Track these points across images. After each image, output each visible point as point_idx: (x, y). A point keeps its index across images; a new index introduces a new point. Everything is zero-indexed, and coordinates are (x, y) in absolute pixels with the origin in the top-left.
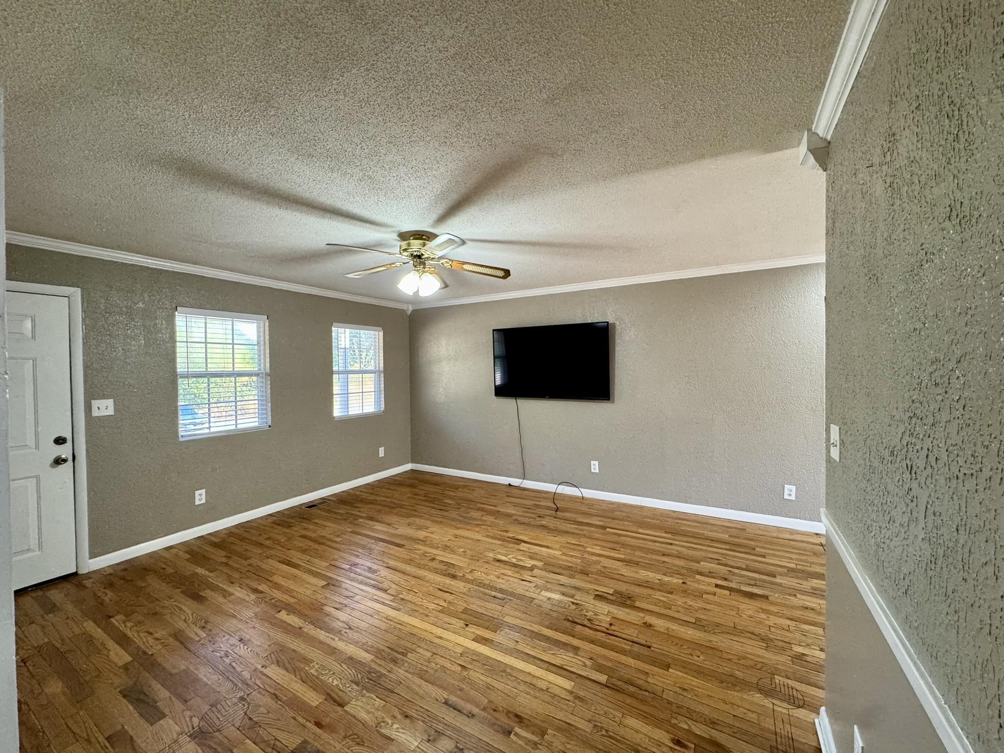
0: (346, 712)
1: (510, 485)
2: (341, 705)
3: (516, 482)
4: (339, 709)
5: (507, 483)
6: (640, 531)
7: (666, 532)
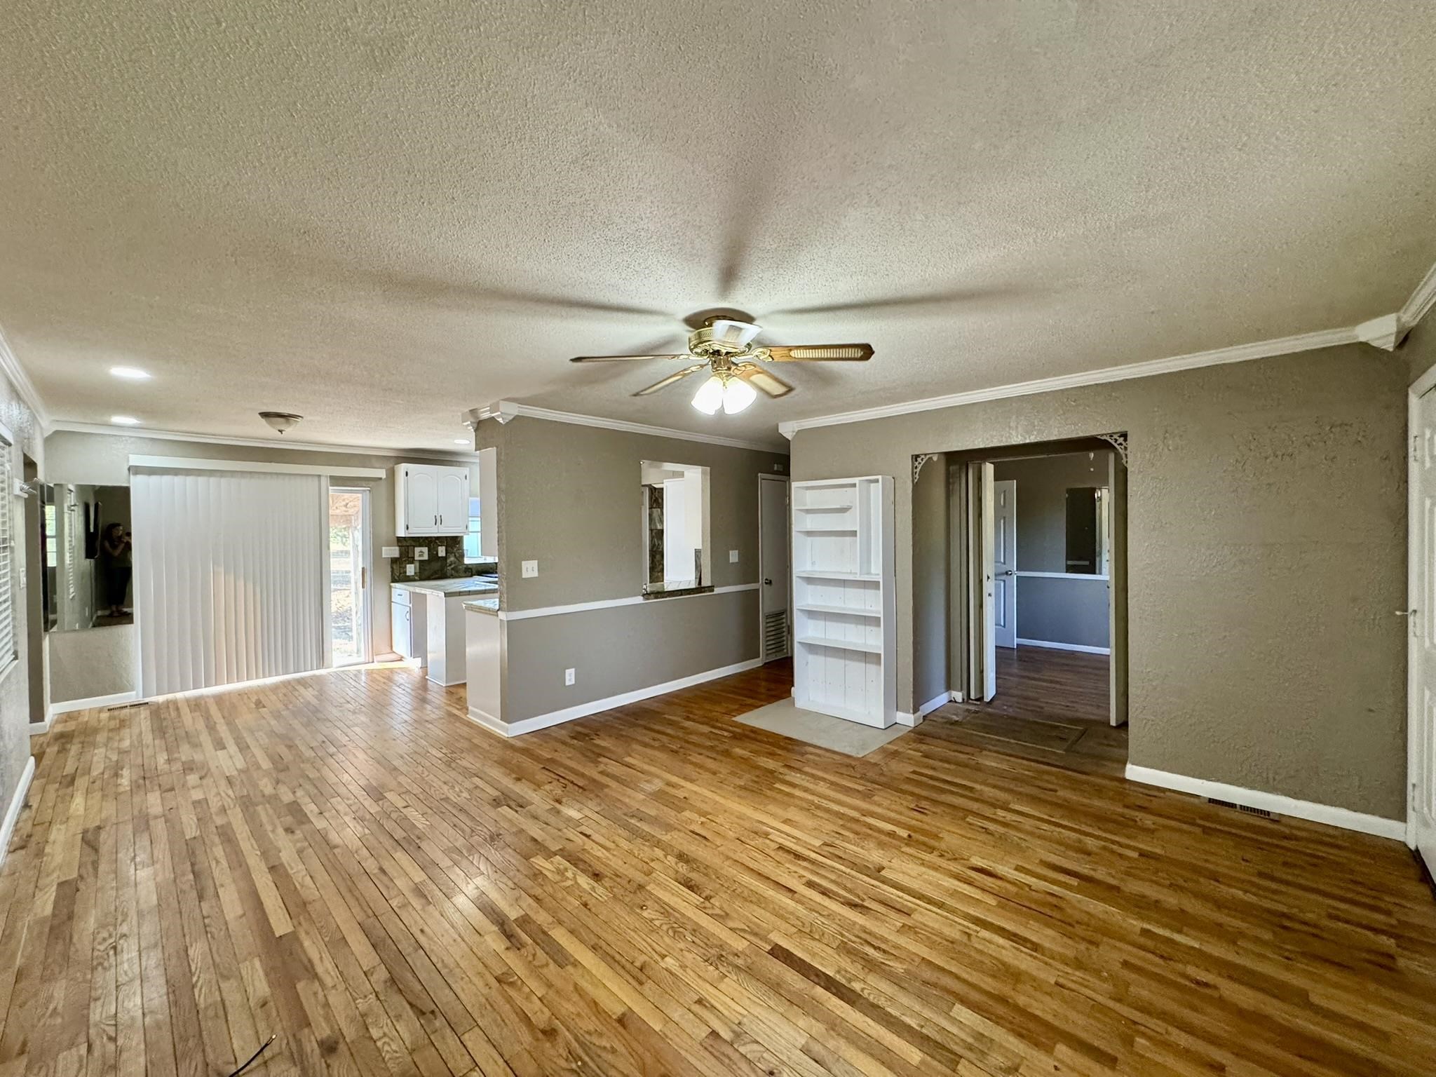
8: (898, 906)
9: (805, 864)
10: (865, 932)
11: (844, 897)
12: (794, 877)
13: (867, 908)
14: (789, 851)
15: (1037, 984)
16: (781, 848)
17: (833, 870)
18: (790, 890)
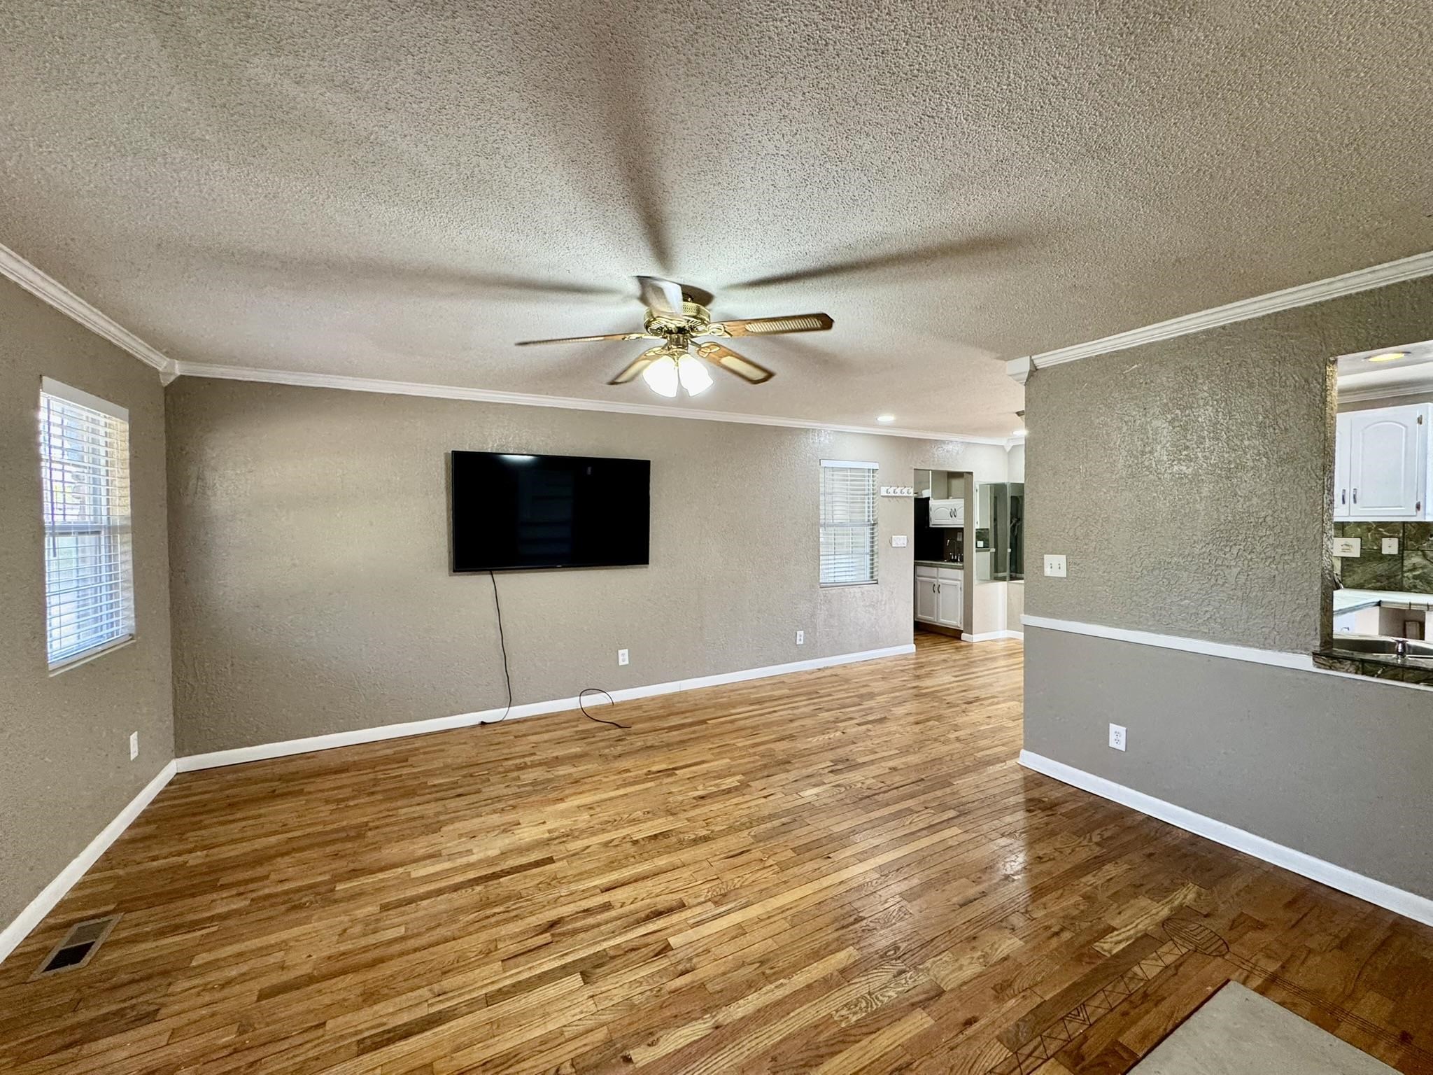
0: (952, 990)
1: (483, 723)
2: (941, 993)
3: (491, 715)
4: (944, 998)
5: (477, 722)
6: (733, 711)
7: (752, 704)
8: (521, 959)
9: (643, 915)
10: (516, 916)
11: (569, 923)
12: (627, 898)
13: (542, 933)
14: (670, 911)
15: (343, 1007)
16: (682, 906)
17: (613, 934)
18: (608, 890)
